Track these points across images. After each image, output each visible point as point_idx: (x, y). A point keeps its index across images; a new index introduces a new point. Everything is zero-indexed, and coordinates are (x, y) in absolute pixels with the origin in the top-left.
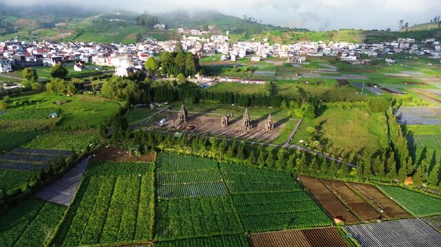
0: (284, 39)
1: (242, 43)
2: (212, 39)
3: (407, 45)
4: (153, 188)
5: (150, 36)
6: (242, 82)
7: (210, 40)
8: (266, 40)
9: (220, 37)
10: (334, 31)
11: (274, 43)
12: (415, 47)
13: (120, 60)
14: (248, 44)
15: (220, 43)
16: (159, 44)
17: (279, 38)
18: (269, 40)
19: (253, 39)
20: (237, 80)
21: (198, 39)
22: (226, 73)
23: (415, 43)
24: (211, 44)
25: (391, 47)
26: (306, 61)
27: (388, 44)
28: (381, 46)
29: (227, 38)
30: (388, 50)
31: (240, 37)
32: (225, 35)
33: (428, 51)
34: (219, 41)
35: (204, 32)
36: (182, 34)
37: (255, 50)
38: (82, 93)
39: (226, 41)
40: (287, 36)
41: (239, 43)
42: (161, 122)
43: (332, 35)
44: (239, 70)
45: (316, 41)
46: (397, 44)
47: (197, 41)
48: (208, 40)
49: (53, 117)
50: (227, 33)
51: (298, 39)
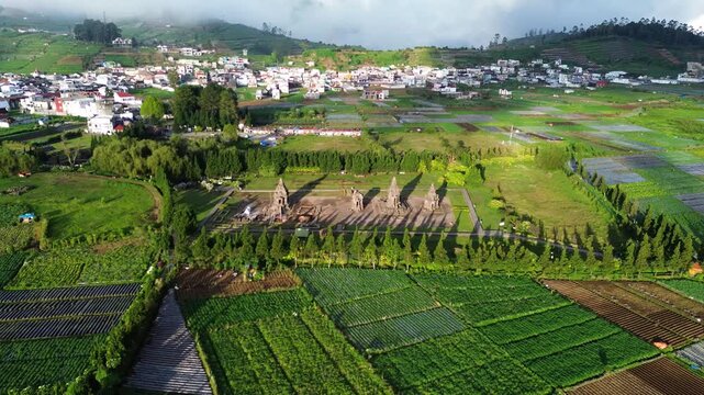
0: (339, 64)
1: (275, 69)
2: (220, 62)
3: (512, 70)
4: (338, 334)
5: (106, 59)
6: (323, 134)
7: (218, 65)
8: (311, 64)
9: (235, 59)
10: (408, 49)
11: (325, 68)
12: (522, 73)
13: (82, 104)
14: (285, 70)
15: (237, 70)
16: (126, 73)
17: (330, 60)
18: (316, 65)
19: (291, 63)
20: (312, 131)
21: (197, 63)
22: (282, 119)
23: (521, 67)
24: (221, 71)
25: (493, 73)
26: (390, 96)
27: (486, 68)
28: (477, 71)
29: (246, 61)
30: (490, 76)
31: (268, 59)
32: (242, 56)
33: (542, 78)
34: (232, 66)
35: (205, 52)
36: (167, 56)
37: (299, 80)
38: (47, 170)
39: (245, 65)
40: (342, 58)
41: (269, 69)
42: (247, 212)
43: (407, 57)
44: (301, 115)
45: (386, 65)
46: (498, 69)
47: (195, 66)
48: (214, 64)
49: (26, 220)
50: (245, 53)
51: (359, 63)
